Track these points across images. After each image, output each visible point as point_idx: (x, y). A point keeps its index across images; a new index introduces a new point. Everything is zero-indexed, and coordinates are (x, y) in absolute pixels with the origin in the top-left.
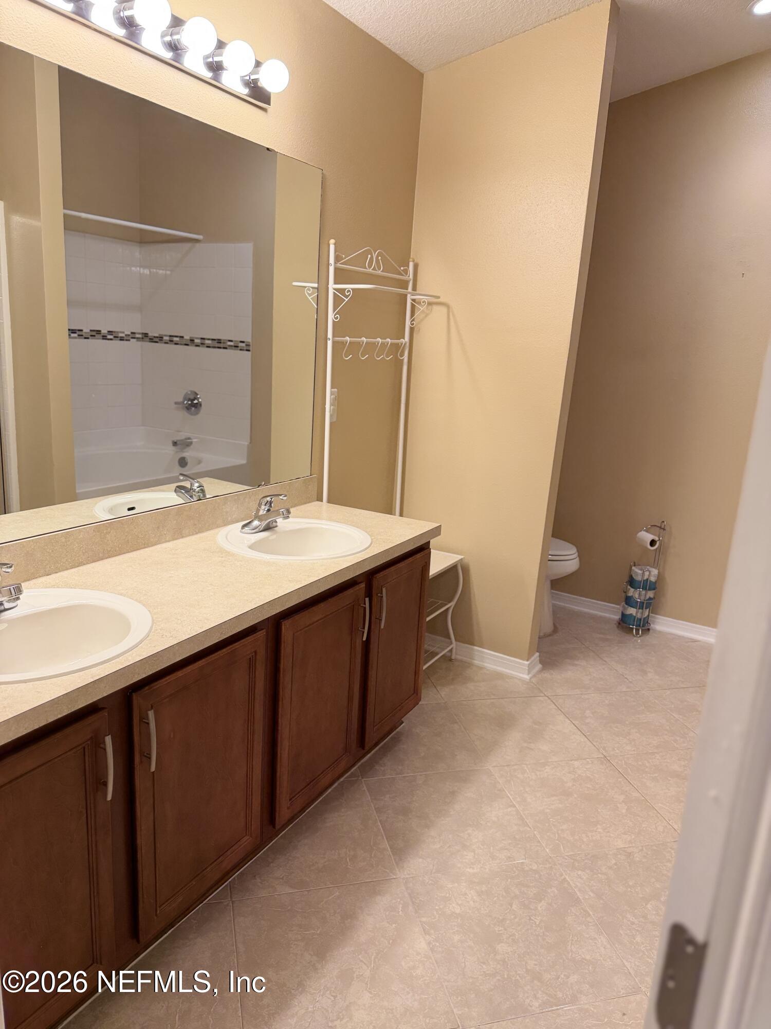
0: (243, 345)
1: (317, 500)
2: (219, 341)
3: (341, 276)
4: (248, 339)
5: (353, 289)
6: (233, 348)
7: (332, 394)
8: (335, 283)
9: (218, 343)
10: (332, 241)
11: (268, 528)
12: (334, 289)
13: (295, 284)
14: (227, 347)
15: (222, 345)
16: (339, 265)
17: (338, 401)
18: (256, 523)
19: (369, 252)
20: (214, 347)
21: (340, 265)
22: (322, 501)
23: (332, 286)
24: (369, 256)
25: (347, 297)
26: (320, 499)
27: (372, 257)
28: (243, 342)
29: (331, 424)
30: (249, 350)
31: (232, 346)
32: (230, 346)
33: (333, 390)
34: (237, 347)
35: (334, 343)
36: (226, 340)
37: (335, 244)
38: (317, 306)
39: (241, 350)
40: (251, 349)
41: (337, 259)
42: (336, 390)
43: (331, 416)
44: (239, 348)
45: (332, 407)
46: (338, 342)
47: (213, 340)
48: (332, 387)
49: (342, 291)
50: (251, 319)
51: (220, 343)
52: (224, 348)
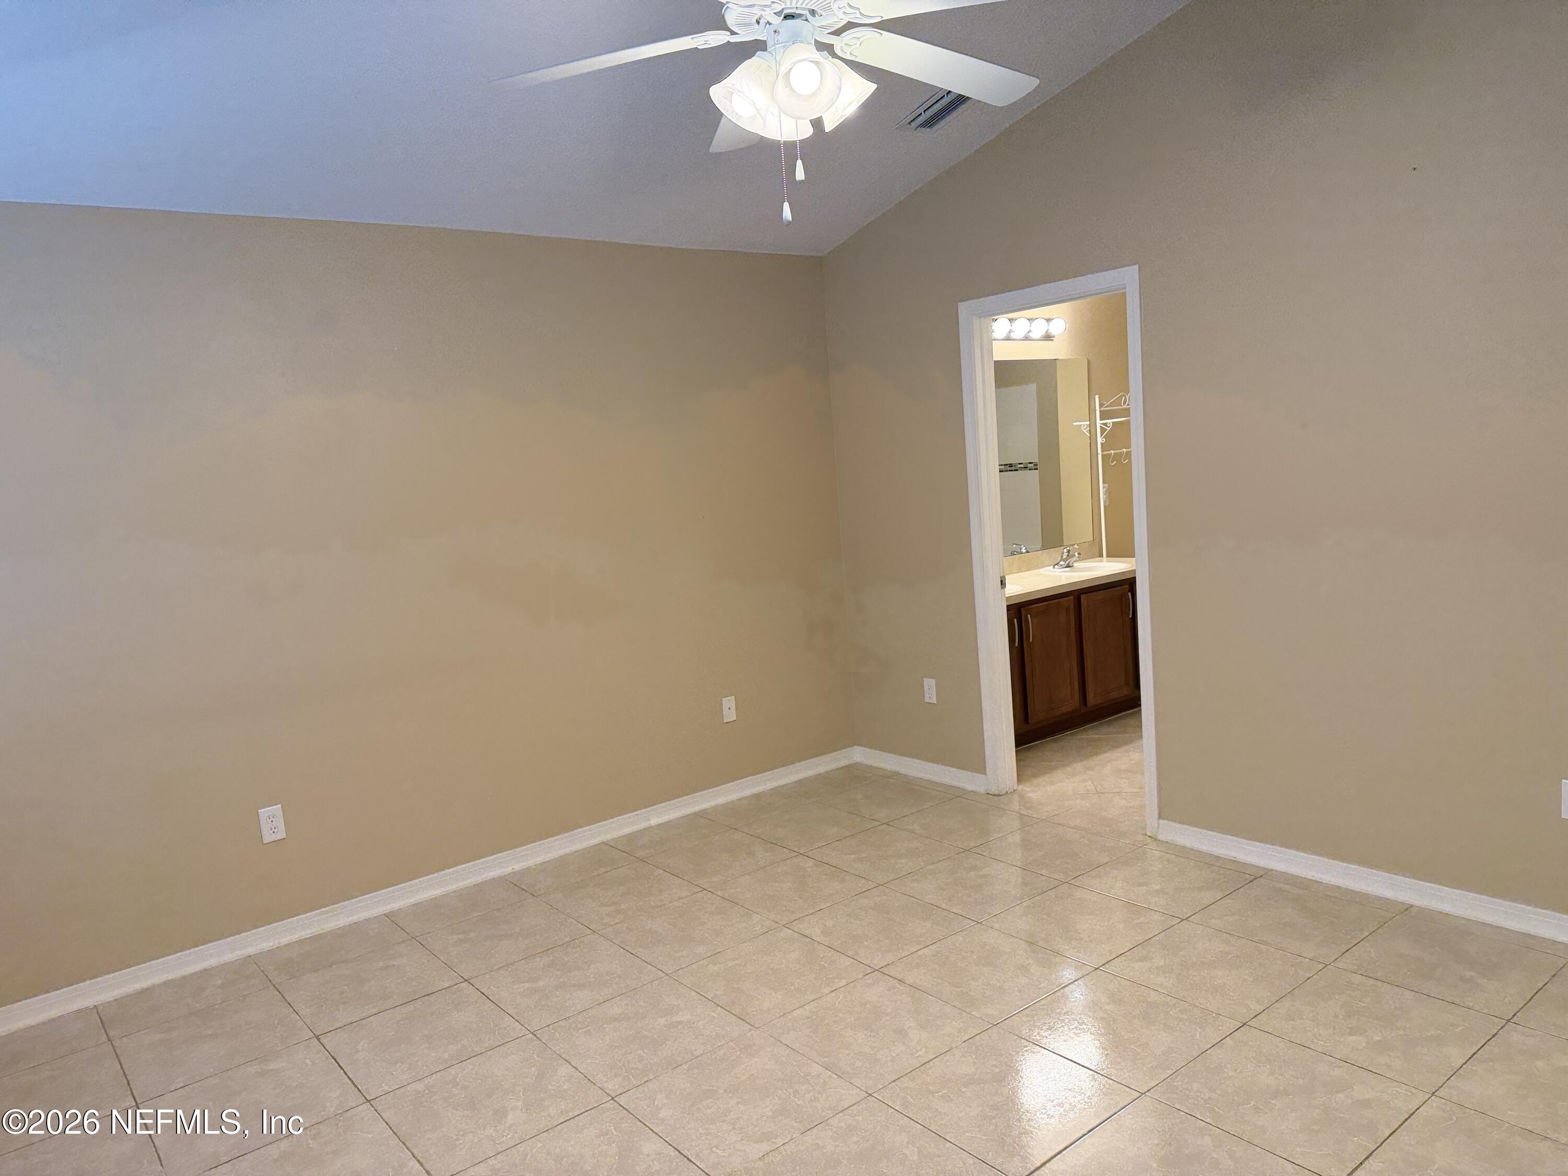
0: (1032, 465)
1: (1100, 557)
2: (1011, 465)
3: (1104, 416)
4: (1036, 460)
5: (1112, 422)
6: (1023, 469)
7: (1104, 487)
8: (1101, 420)
9: (1009, 467)
10: (1097, 396)
11: (1068, 566)
12: (1101, 424)
13: (1075, 424)
14: (1018, 469)
15: (1013, 468)
16: (1102, 409)
17: (1109, 492)
18: (1062, 563)
19: (1121, 396)
20: (1007, 471)
21: (1105, 409)
22: (1103, 557)
23: (1099, 422)
24: (1124, 398)
25: (1109, 427)
26: (1101, 555)
27: (1126, 399)
28: (1032, 463)
29: (1105, 507)
30: (1037, 469)
31: (1022, 468)
32: (1019, 468)
33: (1105, 485)
34: (1027, 467)
35: (1103, 456)
36: (1016, 464)
37: (1099, 398)
38: (1090, 434)
39: (1030, 470)
40: (1038, 468)
41: (1101, 406)
42: (1107, 485)
43: (1104, 502)
44: (1028, 468)
45: (1104, 496)
46: (1105, 455)
47: (1005, 465)
48: (1104, 483)
49: (1105, 424)
50: (1037, 444)
51: (1012, 466)
52: (1015, 470)
